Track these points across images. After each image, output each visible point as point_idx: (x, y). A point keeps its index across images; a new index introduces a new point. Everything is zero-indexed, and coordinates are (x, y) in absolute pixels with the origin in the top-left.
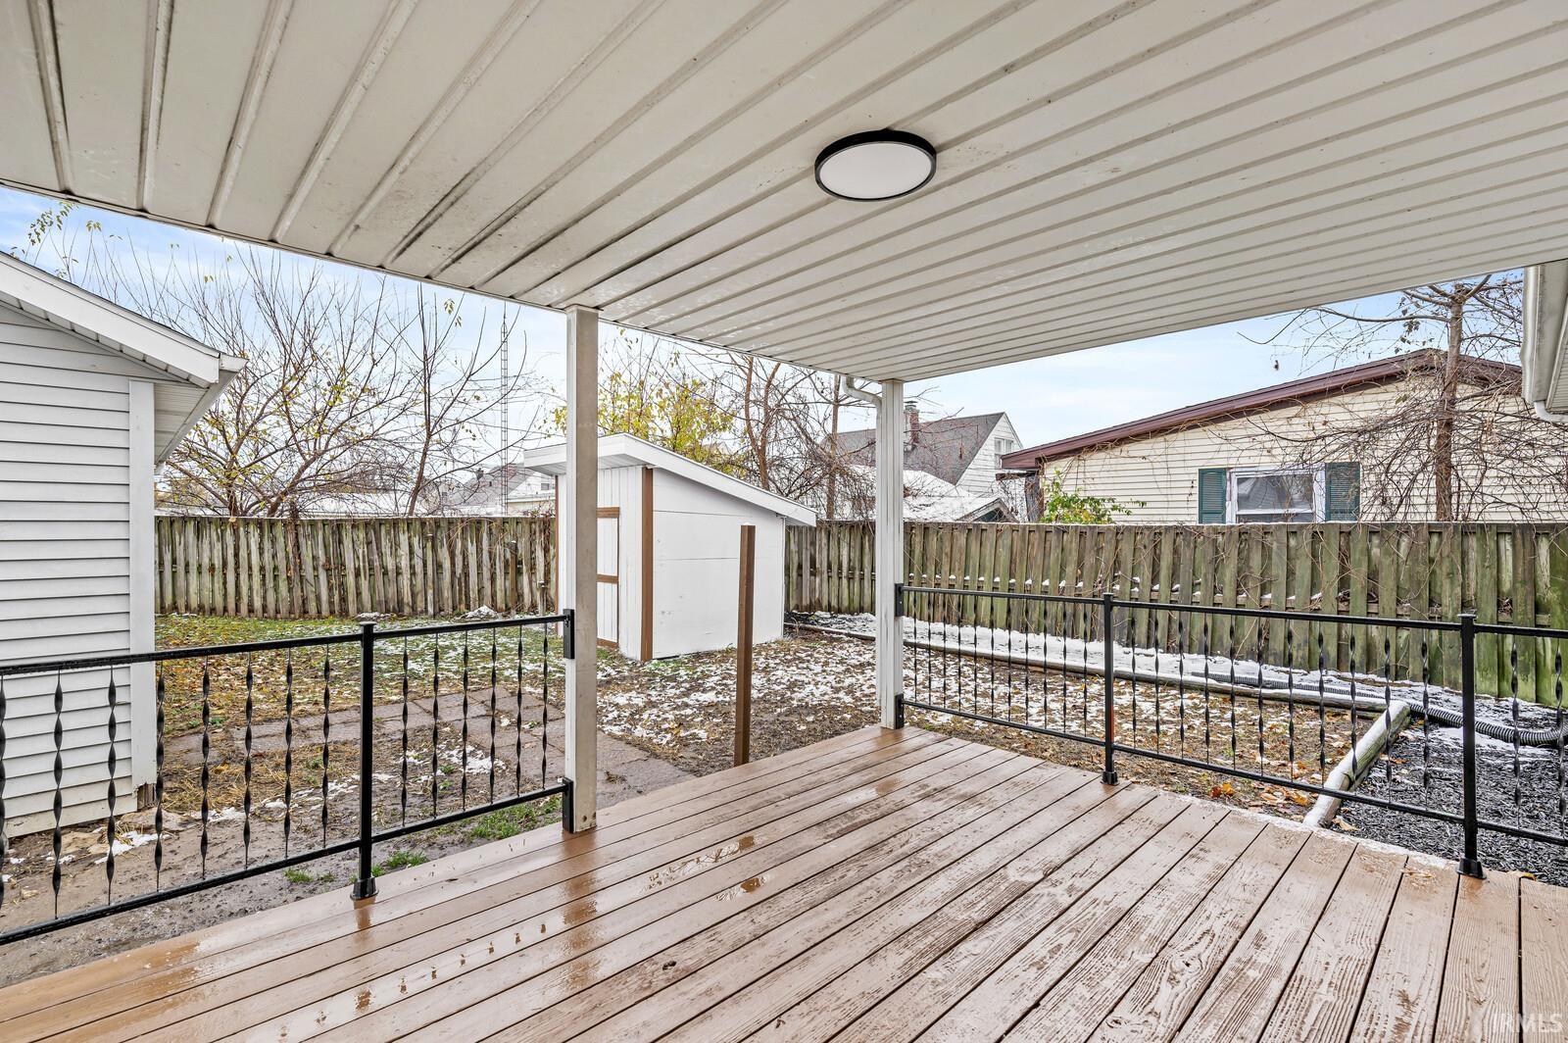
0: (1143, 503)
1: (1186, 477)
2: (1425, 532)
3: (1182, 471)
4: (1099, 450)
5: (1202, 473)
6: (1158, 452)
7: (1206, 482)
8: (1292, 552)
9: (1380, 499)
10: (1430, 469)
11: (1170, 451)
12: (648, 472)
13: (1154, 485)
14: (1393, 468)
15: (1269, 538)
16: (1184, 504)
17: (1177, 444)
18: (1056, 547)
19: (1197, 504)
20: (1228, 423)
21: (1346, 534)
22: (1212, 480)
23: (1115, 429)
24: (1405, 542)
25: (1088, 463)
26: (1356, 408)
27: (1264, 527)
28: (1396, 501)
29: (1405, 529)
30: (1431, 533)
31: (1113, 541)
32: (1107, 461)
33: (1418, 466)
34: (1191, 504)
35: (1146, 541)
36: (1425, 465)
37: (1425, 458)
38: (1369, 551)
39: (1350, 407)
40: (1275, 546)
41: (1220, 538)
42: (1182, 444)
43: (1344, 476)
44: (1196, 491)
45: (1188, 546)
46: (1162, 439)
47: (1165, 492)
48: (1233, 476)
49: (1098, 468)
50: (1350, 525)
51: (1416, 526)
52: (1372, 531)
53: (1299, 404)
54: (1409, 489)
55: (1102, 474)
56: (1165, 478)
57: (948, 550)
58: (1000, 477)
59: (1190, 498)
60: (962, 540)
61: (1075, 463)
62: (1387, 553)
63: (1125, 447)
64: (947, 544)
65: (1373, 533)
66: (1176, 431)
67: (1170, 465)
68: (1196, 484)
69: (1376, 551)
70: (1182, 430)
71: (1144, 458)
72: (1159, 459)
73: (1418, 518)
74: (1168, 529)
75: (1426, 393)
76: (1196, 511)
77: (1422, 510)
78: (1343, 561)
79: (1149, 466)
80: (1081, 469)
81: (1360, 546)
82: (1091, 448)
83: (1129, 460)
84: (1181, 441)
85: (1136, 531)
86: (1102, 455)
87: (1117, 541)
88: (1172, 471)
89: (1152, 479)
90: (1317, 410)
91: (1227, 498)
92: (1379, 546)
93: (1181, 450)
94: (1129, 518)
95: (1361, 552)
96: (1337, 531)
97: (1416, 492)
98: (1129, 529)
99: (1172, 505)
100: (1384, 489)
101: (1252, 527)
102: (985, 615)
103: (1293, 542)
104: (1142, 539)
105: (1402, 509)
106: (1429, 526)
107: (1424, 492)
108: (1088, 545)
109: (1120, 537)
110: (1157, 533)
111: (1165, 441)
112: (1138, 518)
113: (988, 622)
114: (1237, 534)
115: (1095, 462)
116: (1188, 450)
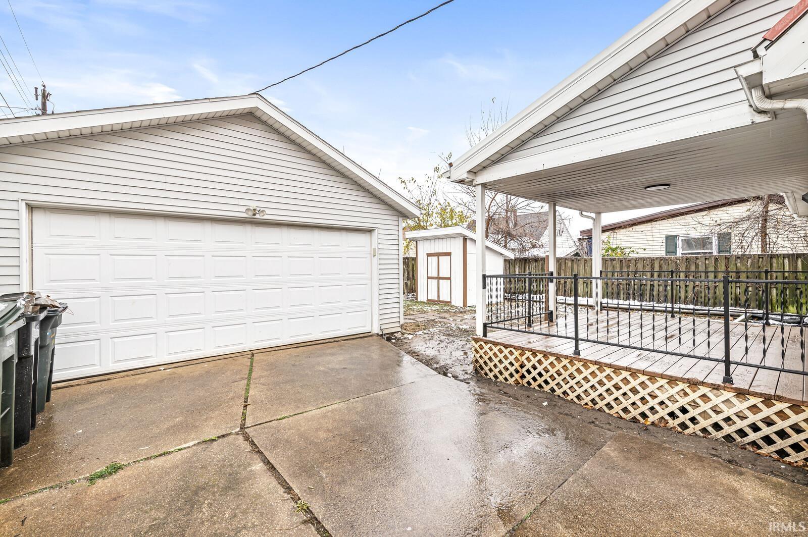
0: (645, 249)
1: (660, 239)
2: (757, 257)
3: (659, 236)
4: (623, 228)
5: (667, 237)
6: (649, 229)
7: (668, 241)
8: (707, 266)
9: (740, 246)
10: (759, 235)
11: (653, 229)
12: (465, 239)
13: (647, 242)
14: (745, 235)
15: (698, 261)
16: (660, 249)
17: (656, 226)
18: (611, 266)
19: (665, 249)
20: (678, 218)
21: (727, 258)
22: (671, 241)
23: (630, 220)
24: (750, 261)
25: (618, 233)
26: (729, 212)
27: (696, 257)
28: (746, 247)
29: (749, 257)
30: (759, 258)
31: (635, 263)
32: (627, 233)
33: (754, 234)
34: (662, 249)
35: (648, 263)
36: (757, 234)
37: (757, 231)
38: (736, 264)
39: (727, 212)
40: (700, 263)
41: (678, 261)
42: (658, 226)
43: (725, 238)
44: (664, 244)
45: (666, 264)
46: (650, 224)
47: (651, 244)
48: (680, 238)
49: (623, 236)
50: (729, 255)
51: (754, 255)
52: (737, 257)
53: (706, 211)
54: (751, 242)
55: (624, 238)
56: (651, 239)
57: (564, 268)
58: (580, 240)
59: (662, 247)
60: (570, 264)
61: (612, 234)
62: (743, 265)
63: (634, 227)
64: (563, 266)
65: (738, 258)
66: (656, 221)
67: (654, 234)
68: (664, 241)
69: (739, 264)
70: (659, 220)
71: (642, 231)
72: (649, 232)
73: (754, 253)
74: (657, 258)
75: (757, 207)
76: (665, 252)
77: (756, 250)
78: (727, 268)
79: (644, 234)
80: (615, 236)
81: (733, 263)
82: (620, 228)
83: (637, 232)
84: (657, 225)
85: (643, 259)
86: (624, 230)
87: (636, 263)
88: (654, 236)
89: (646, 239)
90: (714, 213)
91: (677, 246)
92: (740, 263)
93: (658, 228)
94: (638, 255)
95: (733, 265)
96: (724, 257)
97: (753, 243)
98: (641, 259)
99: (654, 249)
100: (741, 243)
101: (691, 257)
102: (581, 293)
103: (707, 262)
104: (646, 262)
105: (748, 250)
106: (759, 255)
107: (757, 243)
108: (624, 265)
109: (637, 261)
110: (652, 260)
111: (651, 225)
112: (642, 254)
113: (582, 295)
114: (685, 260)
115: (621, 233)
116: (661, 228)
